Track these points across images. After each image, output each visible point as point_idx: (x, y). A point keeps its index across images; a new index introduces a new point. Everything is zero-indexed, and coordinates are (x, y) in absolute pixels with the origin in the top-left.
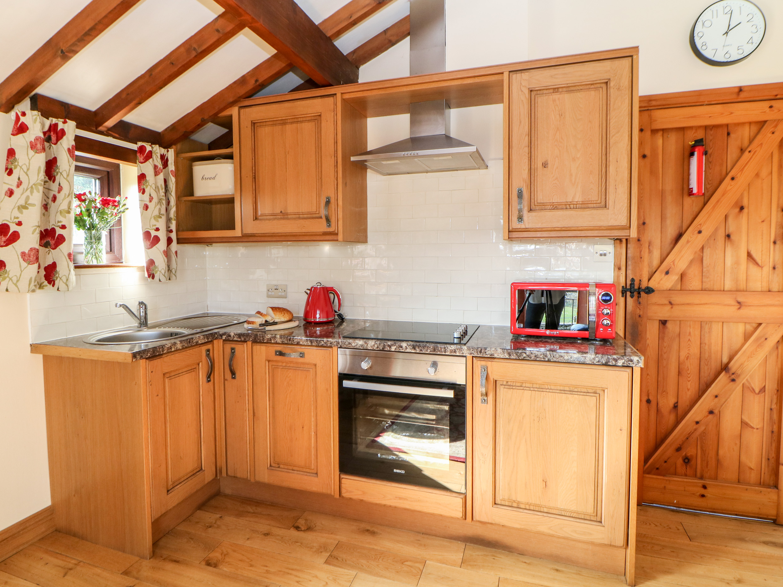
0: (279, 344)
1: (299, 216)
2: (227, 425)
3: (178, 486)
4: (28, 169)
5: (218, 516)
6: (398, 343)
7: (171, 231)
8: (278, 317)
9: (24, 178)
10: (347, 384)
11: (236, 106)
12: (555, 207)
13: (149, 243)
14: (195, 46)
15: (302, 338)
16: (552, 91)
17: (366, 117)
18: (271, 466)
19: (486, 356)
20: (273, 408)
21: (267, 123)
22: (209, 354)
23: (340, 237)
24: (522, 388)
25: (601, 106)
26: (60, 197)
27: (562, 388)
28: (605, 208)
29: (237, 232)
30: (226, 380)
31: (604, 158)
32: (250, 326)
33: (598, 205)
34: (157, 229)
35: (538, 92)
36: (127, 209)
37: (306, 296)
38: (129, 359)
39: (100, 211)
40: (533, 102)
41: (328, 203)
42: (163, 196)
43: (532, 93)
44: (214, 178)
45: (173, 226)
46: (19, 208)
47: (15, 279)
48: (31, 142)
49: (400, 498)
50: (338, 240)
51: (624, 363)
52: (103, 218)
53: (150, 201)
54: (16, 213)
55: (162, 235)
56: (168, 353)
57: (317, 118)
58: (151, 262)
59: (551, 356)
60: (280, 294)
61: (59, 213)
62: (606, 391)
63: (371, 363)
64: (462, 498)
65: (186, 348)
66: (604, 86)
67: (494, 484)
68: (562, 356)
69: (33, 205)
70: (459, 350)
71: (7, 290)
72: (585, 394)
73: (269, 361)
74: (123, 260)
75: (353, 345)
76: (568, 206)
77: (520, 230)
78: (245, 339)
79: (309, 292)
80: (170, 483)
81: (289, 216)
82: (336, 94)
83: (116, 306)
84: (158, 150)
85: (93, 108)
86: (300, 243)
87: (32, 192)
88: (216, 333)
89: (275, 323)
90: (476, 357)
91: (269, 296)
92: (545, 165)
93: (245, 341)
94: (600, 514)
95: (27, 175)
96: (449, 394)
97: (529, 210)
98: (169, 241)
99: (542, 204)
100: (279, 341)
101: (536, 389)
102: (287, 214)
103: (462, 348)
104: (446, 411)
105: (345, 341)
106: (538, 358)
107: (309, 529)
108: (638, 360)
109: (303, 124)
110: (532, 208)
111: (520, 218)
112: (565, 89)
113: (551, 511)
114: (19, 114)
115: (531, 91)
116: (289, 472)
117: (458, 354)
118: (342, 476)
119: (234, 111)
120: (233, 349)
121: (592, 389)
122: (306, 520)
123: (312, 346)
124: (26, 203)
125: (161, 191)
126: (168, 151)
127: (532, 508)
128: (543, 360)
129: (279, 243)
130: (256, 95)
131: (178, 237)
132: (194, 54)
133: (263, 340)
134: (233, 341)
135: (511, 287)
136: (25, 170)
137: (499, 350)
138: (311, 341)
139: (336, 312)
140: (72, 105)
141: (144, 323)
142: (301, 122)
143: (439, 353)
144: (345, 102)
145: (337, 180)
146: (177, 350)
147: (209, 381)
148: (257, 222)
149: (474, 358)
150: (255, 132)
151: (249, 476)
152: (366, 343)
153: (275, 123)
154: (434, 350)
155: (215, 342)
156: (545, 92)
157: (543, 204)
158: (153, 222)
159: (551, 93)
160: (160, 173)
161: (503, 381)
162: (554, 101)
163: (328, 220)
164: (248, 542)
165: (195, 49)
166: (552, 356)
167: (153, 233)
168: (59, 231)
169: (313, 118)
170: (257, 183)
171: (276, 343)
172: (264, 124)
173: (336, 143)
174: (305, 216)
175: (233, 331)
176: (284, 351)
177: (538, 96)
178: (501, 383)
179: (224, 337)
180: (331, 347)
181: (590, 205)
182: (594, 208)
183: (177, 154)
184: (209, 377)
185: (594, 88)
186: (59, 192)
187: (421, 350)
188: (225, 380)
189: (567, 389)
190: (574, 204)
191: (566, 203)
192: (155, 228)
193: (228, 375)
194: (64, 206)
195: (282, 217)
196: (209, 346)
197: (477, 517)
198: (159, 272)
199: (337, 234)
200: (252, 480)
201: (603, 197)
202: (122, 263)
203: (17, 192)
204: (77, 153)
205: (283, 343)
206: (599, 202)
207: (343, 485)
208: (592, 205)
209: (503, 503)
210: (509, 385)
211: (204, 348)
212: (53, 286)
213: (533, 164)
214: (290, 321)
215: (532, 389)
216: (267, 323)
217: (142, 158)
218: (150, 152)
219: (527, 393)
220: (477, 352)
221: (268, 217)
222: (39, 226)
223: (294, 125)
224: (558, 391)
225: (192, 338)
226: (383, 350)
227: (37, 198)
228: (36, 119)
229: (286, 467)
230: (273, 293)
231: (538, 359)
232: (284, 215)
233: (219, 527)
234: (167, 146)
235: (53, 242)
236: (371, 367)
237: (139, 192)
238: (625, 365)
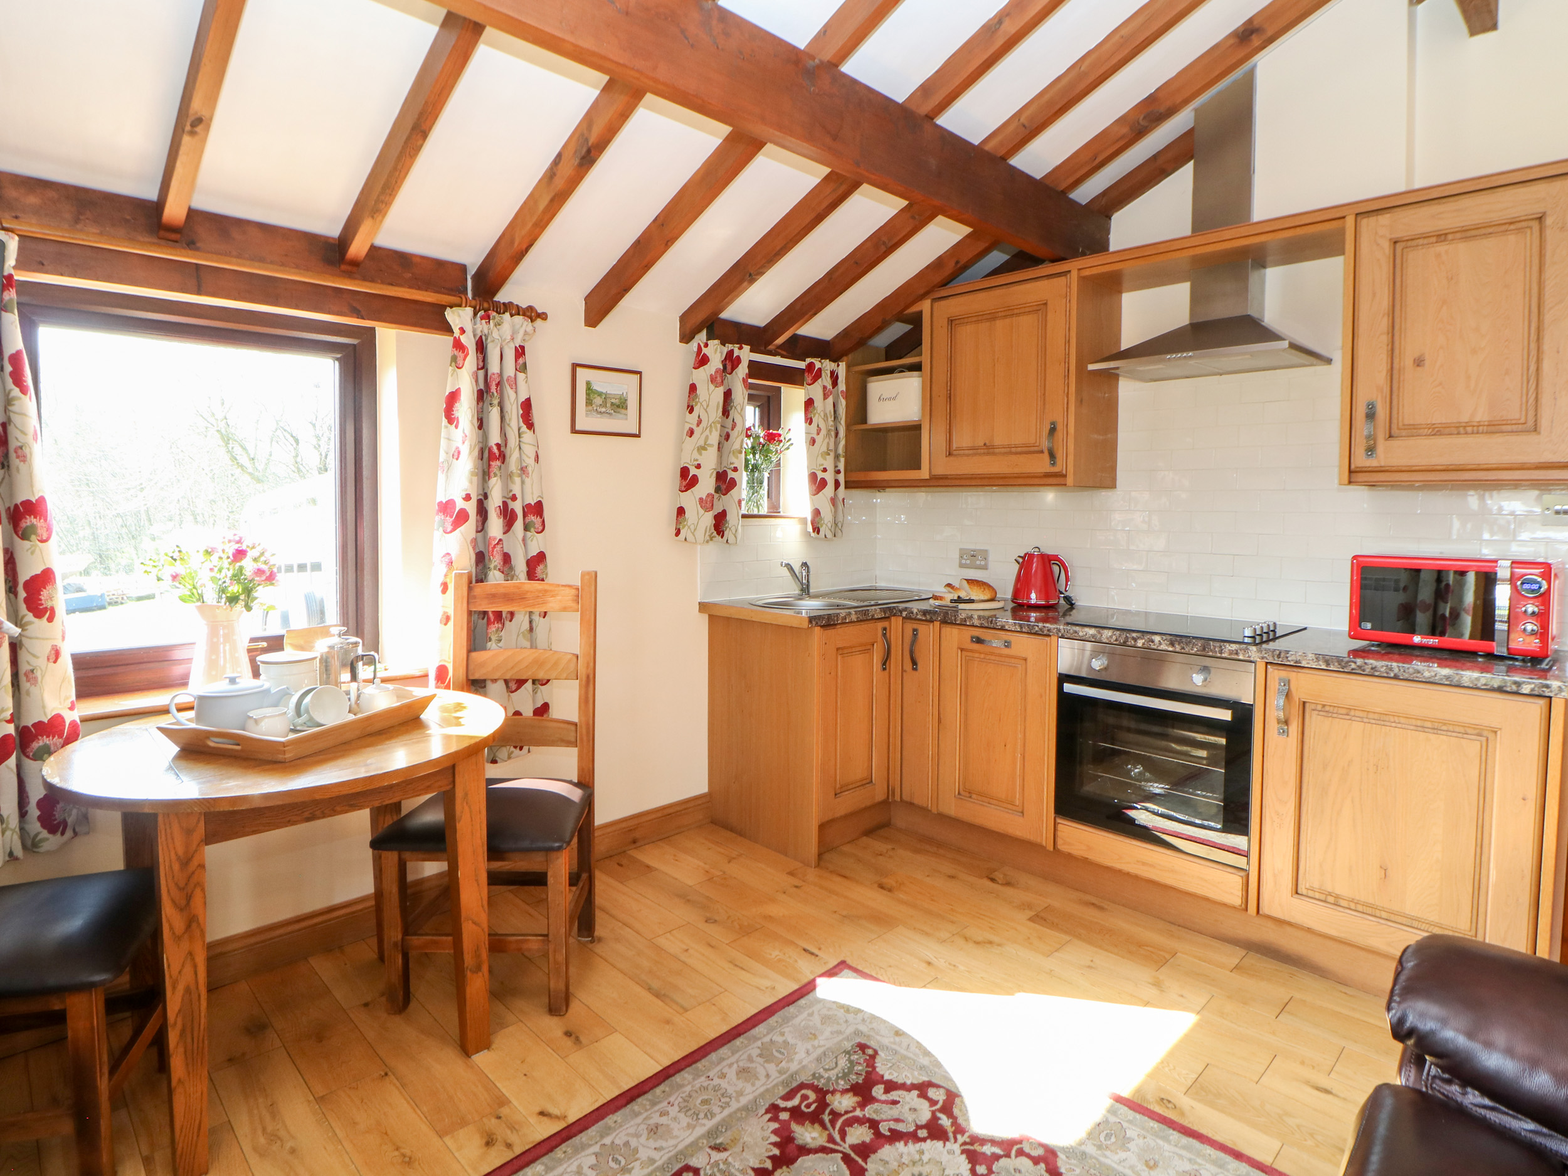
0: (977, 626)
1: (1011, 451)
2: (904, 732)
3: (846, 793)
4: (708, 406)
5: (890, 847)
6: (1148, 636)
7: (838, 472)
8: (975, 594)
9: (704, 417)
10: (1068, 688)
11: (927, 299)
12: (1437, 431)
13: (814, 488)
14: (884, 239)
15: (1007, 620)
16: (1434, 239)
17: (1120, 292)
18: (959, 793)
19: (1288, 663)
20: (966, 714)
21: (970, 320)
22: (885, 634)
23: (1070, 480)
24: (1348, 717)
25: (1528, 260)
26: (733, 434)
27: (1419, 723)
28: (1534, 433)
29: (924, 473)
30: (905, 671)
31: (1533, 346)
32: (937, 603)
33: (1520, 426)
34: (825, 470)
35: (1409, 243)
36: (792, 444)
37: (1017, 567)
38: (805, 624)
39: (765, 448)
40: (1398, 261)
41: (1053, 430)
42: (831, 426)
43: (1398, 245)
44: (894, 399)
45: (841, 467)
46: (698, 449)
47: (692, 527)
48: (711, 375)
49: (1144, 864)
50: (1066, 485)
51: (1532, 690)
52: (767, 456)
53: (818, 434)
54: (696, 455)
55: (829, 477)
56: (843, 623)
57: (1042, 307)
58: (817, 513)
59: (1400, 670)
60: (978, 562)
61: (731, 454)
62: (1499, 733)
63: (1106, 662)
64: (1242, 877)
65: (861, 621)
66: (1535, 225)
67: (1295, 862)
68: (1419, 672)
69: (711, 445)
70: (1243, 652)
71: (686, 539)
72: (1460, 735)
73: (962, 650)
74: (781, 510)
75: (1081, 634)
76: (1461, 430)
77: (1370, 469)
78: (931, 618)
79: (1021, 560)
80: (838, 786)
81: (997, 451)
82: (1070, 271)
83: (782, 565)
84: (827, 365)
85: (762, 324)
86: (1009, 488)
87: (711, 432)
88: (894, 608)
89: (971, 601)
90: (1271, 663)
91: (962, 566)
92: (1419, 362)
93: (931, 621)
94: (1483, 933)
95: (707, 412)
96: (1226, 715)
97: (1387, 436)
98: (837, 484)
99: (1412, 427)
100: (976, 622)
101: (1374, 721)
102: (993, 447)
103: (1248, 649)
104: (1221, 745)
105: (1069, 628)
106: (1377, 671)
107: (1008, 884)
108: (1560, 687)
109: (1021, 318)
110: (1393, 432)
111: (1371, 450)
112: (1458, 235)
113: (1393, 918)
114: (702, 345)
115: (1395, 243)
116: (984, 806)
117: (1241, 657)
118: (1059, 820)
119: (925, 306)
120: (914, 630)
121: (1474, 729)
122: (1005, 875)
123: (1021, 632)
124: (705, 444)
125: (829, 419)
126: (838, 365)
127: (1360, 908)
128: (1385, 675)
129: (979, 489)
130: (955, 281)
131: (847, 479)
132: (883, 249)
133: (955, 621)
134: (916, 619)
135: (1352, 563)
136: (705, 407)
137: (1310, 655)
138: (1021, 626)
139: (1061, 593)
140: (744, 324)
141: (805, 591)
142: (1018, 315)
143: (1211, 654)
144: (1083, 280)
145: (1068, 397)
146: (851, 622)
147: (884, 669)
148: (951, 458)
149: (1269, 667)
150: (953, 333)
151: (930, 805)
152: (1099, 633)
153: (980, 318)
154: (1204, 649)
155: (893, 619)
156: (1421, 241)
157: (1414, 427)
158: (820, 460)
159: (1432, 243)
160: (829, 396)
161: (1317, 704)
162: (1438, 256)
163: (1052, 456)
164: (928, 878)
165: (884, 243)
166: (1402, 670)
167: (820, 475)
168: (731, 474)
169: (1035, 308)
170: (952, 404)
171: (973, 626)
172: (966, 320)
173: (1068, 342)
174: (1019, 449)
175: (915, 607)
176: (982, 637)
177: (1408, 250)
178: (1313, 708)
179: (904, 614)
180: (1049, 636)
181: (1504, 428)
182: (1512, 432)
183: (848, 367)
184: (885, 663)
185: (1516, 229)
186: (733, 429)
187: (1183, 648)
188: (903, 671)
189: (1429, 725)
190: (1474, 426)
191: (1457, 425)
192: (822, 468)
193: (908, 665)
194: (737, 446)
195: (986, 451)
196: (886, 624)
197: (1265, 909)
198: (824, 526)
199: (1065, 476)
200: (934, 811)
201: (1531, 413)
202: (779, 512)
203: (697, 431)
204: (750, 381)
205: (982, 627)
206: (1523, 420)
207: (1059, 834)
208: (1509, 428)
209: (1311, 893)
210: (1326, 710)
211: (880, 625)
212: (722, 537)
213: (1396, 361)
214: (992, 600)
215: (1365, 720)
216: (960, 600)
217: (810, 378)
218: (820, 369)
219: (1357, 727)
220: (1273, 656)
221: (967, 452)
222: (715, 469)
223: (1008, 321)
224: (1412, 727)
225: (868, 610)
226: (1124, 644)
227: (714, 438)
228: (717, 348)
229: (980, 798)
230: (968, 562)
231: (1377, 674)
232: (989, 449)
233: (891, 857)
234: (836, 359)
235: (725, 487)
236: (1105, 668)
237: (806, 422)
238: (1536, 693)
